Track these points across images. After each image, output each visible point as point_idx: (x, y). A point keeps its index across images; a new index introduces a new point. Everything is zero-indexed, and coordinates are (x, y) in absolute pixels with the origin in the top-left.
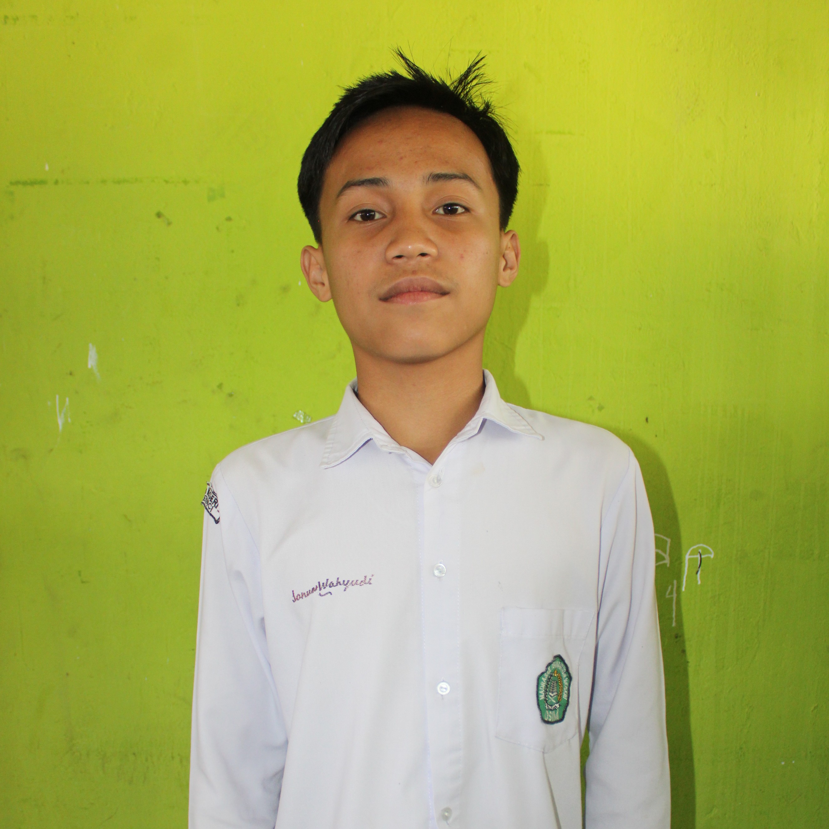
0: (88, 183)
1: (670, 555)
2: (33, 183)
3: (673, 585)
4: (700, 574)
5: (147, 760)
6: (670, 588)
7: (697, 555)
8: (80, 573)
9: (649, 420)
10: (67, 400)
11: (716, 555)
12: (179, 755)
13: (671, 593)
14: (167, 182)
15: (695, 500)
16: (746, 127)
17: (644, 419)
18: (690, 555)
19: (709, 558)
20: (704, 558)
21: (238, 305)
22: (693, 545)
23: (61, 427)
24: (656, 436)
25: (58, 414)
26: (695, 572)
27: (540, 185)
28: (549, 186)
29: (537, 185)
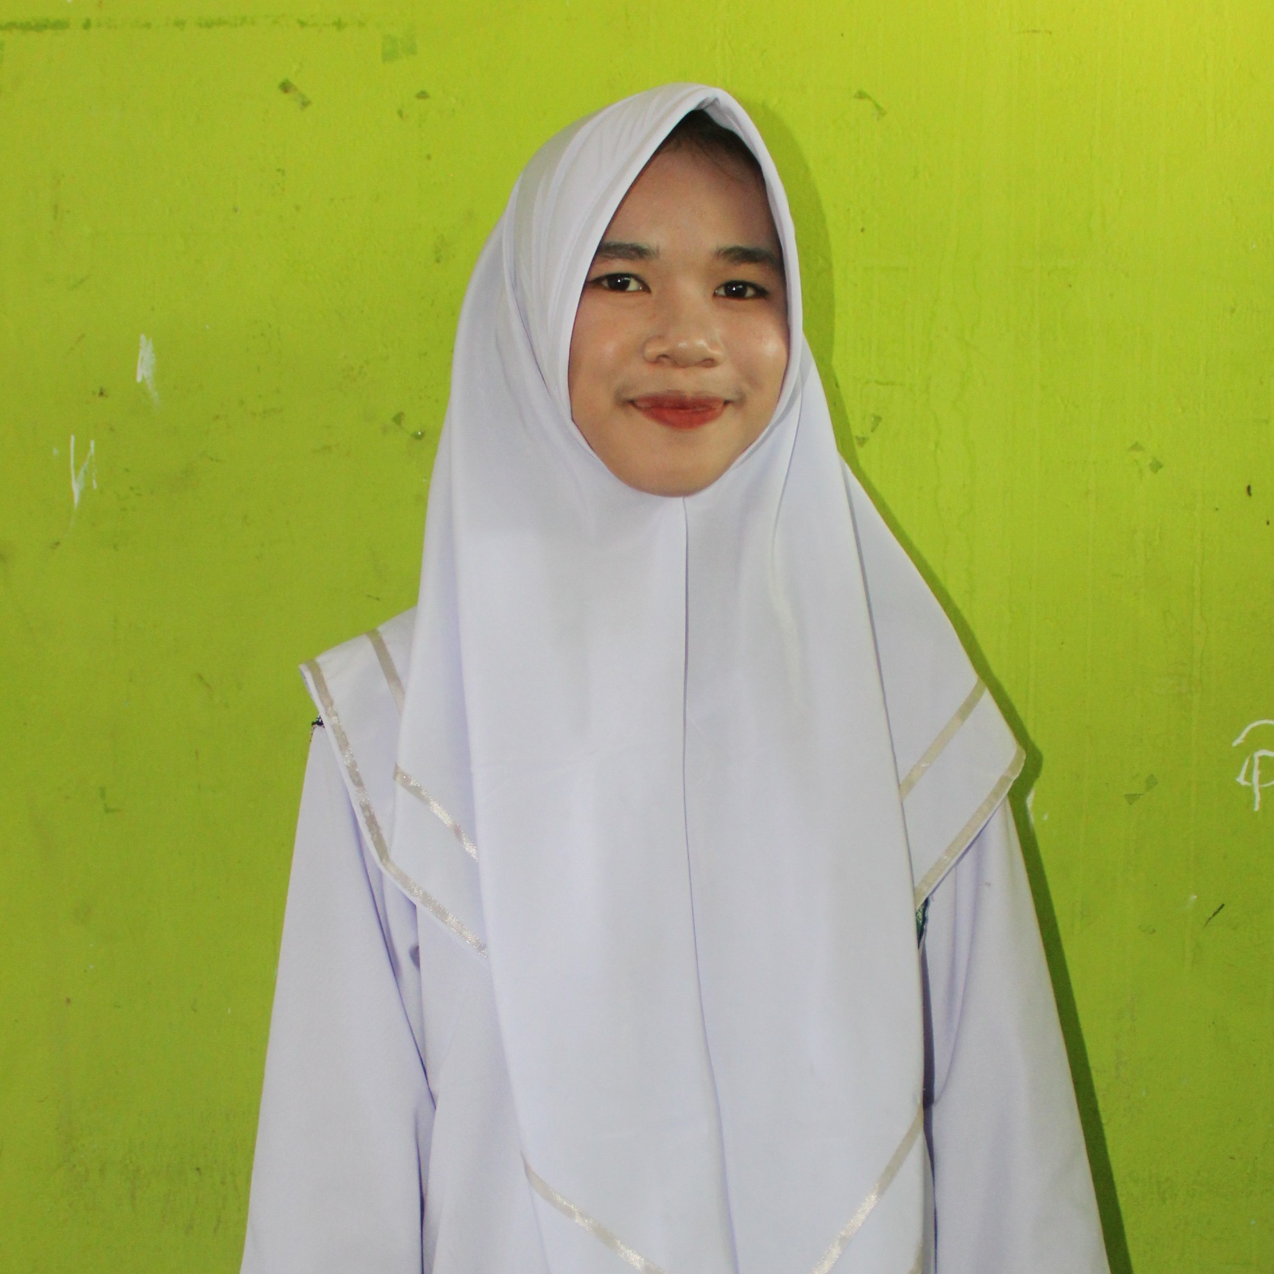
0: (148, 25)
2: (40, 27)
8: (103, 791)
9: (1253, 490)
10: (92, 444)
14: (303, 24)
17: (1244, 489)
23: (76, 499)
24: (1268, 523)
25: (73, 472)
27: (1034, 31)
28: (1050, 33)
29: (1028, 31)
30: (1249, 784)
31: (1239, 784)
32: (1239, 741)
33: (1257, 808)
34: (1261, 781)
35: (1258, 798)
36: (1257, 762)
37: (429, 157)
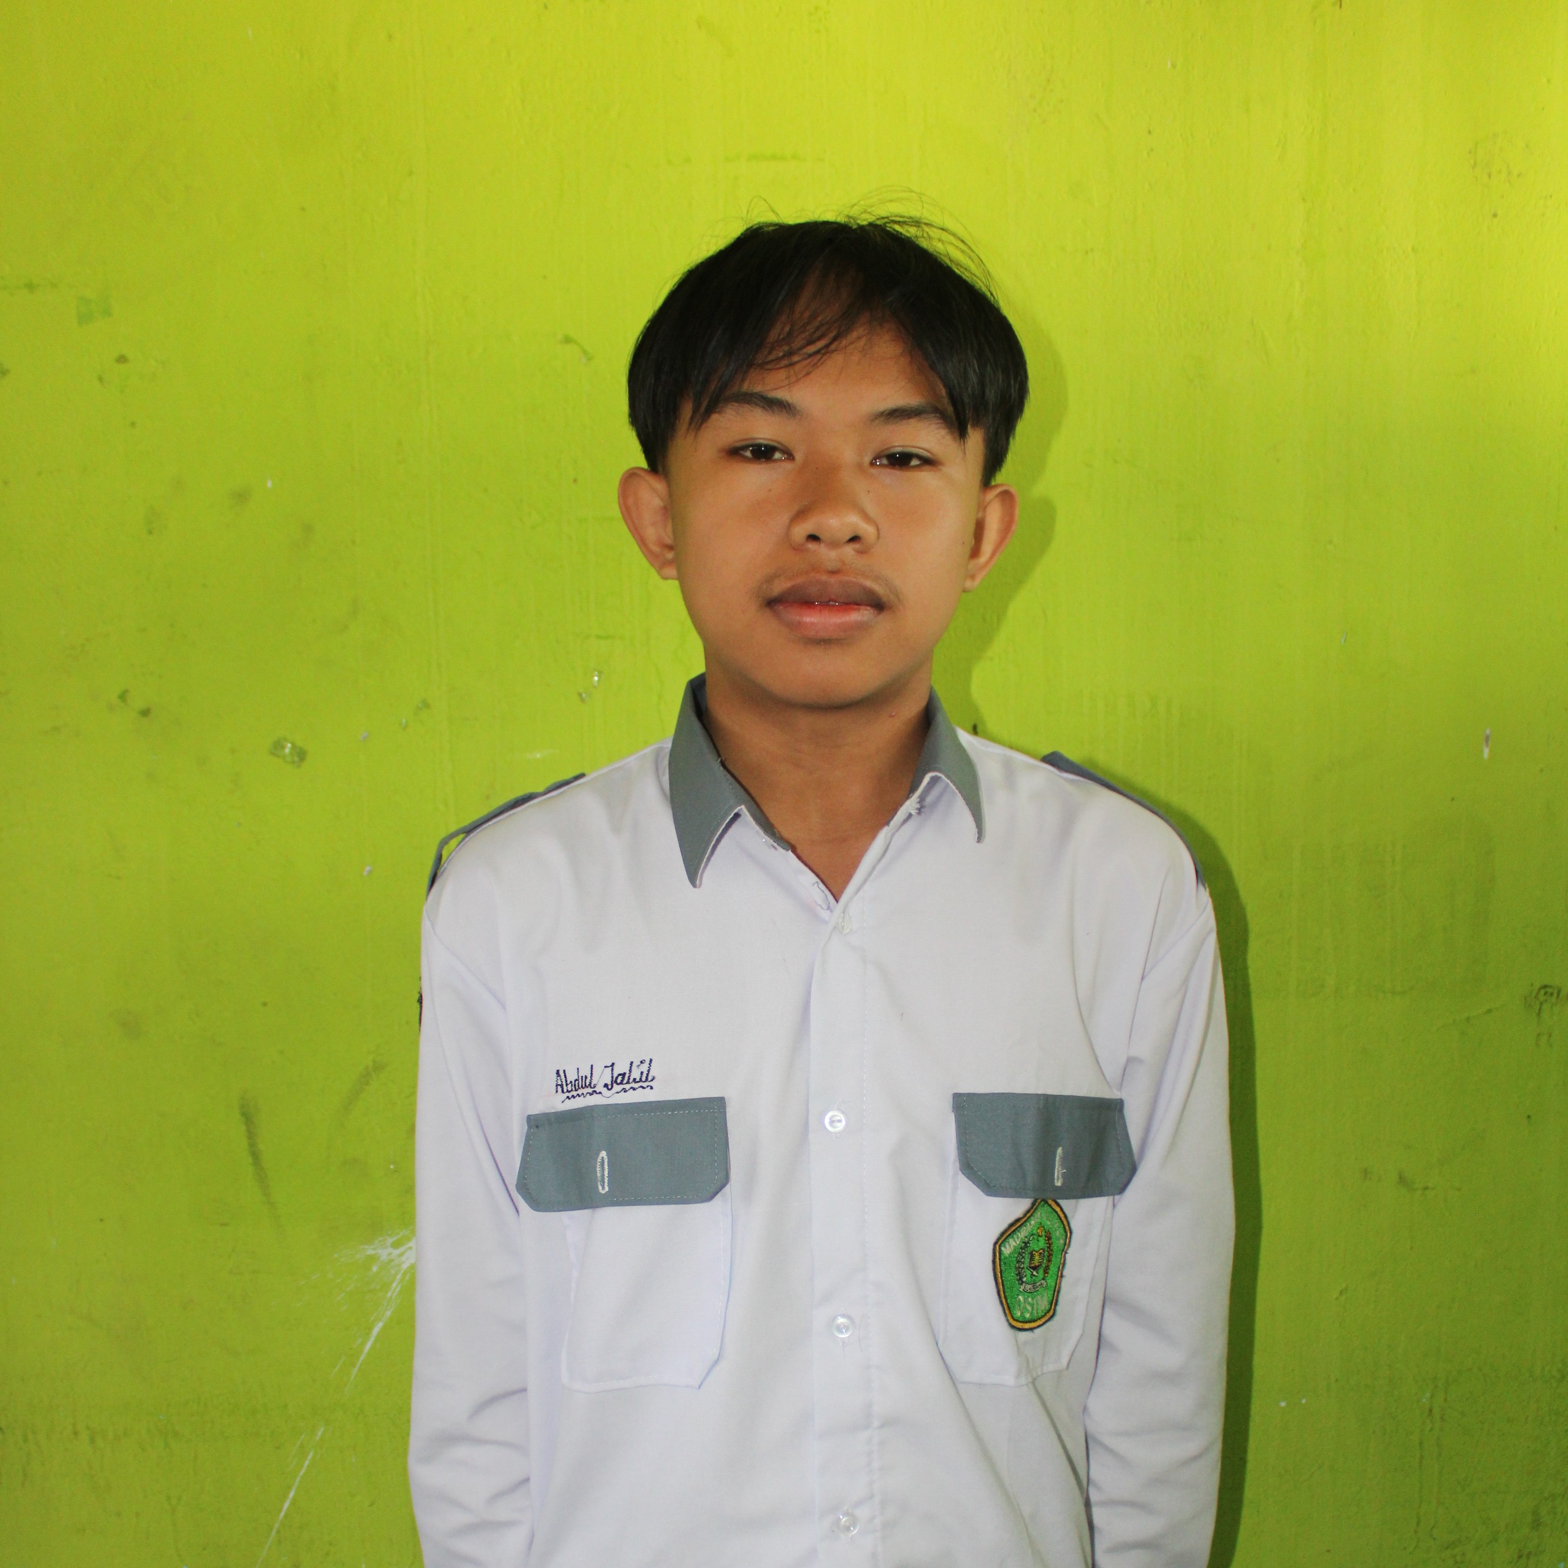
5: (26, 1440)
12: (88, 1428)
16: (1150, 132)
21: (150, 532)
37: (133, 424)
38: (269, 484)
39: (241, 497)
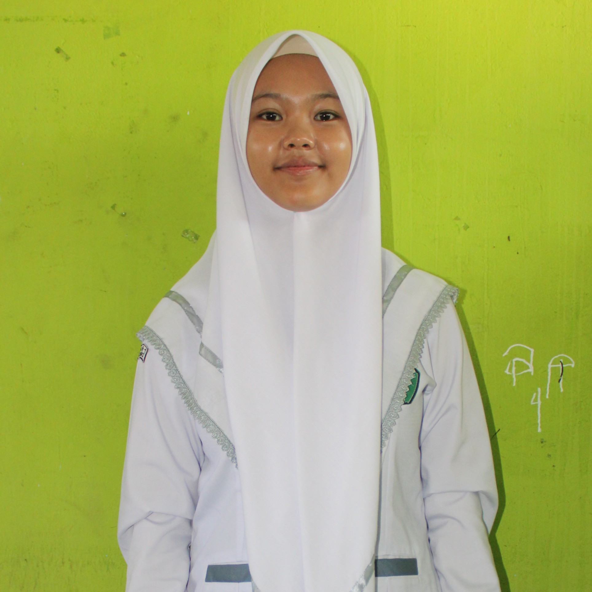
1: (533, 364)
3: (537, 392)
4: (563, 383)
5: (38, 566)
6: (535, 394)
7: (559, 364)
9: (511, 238)
11: (576, 364)
12: (69, 560)
13: (536, 400)
14: (65, 20)
15: (556, 312)
17: (507, 238)
18: (552, 364)
19: (570, 367)
20: (565, 367)
21: (131, 133)
22: (556, 355)
24: (518, 253)
26: (558, 381)
27: (408, 26)
28: (415, 27)
29: (405, 26)
30: (511, 374)
31: (506, 373)
32: (506, 354)
33: (514, 385)
34: (516, 372)
35: (515, 380)
36: (514, 363)
37: (126, 84)
38: (188, 113)
39: (175, 118)
